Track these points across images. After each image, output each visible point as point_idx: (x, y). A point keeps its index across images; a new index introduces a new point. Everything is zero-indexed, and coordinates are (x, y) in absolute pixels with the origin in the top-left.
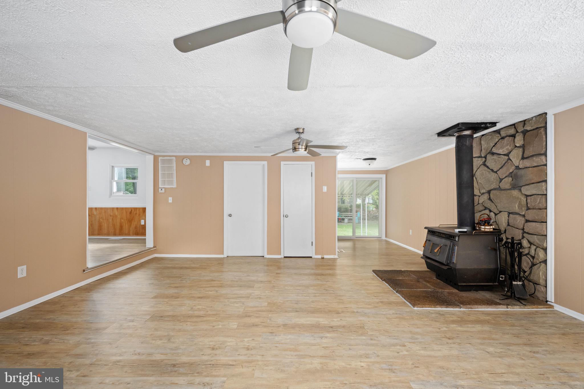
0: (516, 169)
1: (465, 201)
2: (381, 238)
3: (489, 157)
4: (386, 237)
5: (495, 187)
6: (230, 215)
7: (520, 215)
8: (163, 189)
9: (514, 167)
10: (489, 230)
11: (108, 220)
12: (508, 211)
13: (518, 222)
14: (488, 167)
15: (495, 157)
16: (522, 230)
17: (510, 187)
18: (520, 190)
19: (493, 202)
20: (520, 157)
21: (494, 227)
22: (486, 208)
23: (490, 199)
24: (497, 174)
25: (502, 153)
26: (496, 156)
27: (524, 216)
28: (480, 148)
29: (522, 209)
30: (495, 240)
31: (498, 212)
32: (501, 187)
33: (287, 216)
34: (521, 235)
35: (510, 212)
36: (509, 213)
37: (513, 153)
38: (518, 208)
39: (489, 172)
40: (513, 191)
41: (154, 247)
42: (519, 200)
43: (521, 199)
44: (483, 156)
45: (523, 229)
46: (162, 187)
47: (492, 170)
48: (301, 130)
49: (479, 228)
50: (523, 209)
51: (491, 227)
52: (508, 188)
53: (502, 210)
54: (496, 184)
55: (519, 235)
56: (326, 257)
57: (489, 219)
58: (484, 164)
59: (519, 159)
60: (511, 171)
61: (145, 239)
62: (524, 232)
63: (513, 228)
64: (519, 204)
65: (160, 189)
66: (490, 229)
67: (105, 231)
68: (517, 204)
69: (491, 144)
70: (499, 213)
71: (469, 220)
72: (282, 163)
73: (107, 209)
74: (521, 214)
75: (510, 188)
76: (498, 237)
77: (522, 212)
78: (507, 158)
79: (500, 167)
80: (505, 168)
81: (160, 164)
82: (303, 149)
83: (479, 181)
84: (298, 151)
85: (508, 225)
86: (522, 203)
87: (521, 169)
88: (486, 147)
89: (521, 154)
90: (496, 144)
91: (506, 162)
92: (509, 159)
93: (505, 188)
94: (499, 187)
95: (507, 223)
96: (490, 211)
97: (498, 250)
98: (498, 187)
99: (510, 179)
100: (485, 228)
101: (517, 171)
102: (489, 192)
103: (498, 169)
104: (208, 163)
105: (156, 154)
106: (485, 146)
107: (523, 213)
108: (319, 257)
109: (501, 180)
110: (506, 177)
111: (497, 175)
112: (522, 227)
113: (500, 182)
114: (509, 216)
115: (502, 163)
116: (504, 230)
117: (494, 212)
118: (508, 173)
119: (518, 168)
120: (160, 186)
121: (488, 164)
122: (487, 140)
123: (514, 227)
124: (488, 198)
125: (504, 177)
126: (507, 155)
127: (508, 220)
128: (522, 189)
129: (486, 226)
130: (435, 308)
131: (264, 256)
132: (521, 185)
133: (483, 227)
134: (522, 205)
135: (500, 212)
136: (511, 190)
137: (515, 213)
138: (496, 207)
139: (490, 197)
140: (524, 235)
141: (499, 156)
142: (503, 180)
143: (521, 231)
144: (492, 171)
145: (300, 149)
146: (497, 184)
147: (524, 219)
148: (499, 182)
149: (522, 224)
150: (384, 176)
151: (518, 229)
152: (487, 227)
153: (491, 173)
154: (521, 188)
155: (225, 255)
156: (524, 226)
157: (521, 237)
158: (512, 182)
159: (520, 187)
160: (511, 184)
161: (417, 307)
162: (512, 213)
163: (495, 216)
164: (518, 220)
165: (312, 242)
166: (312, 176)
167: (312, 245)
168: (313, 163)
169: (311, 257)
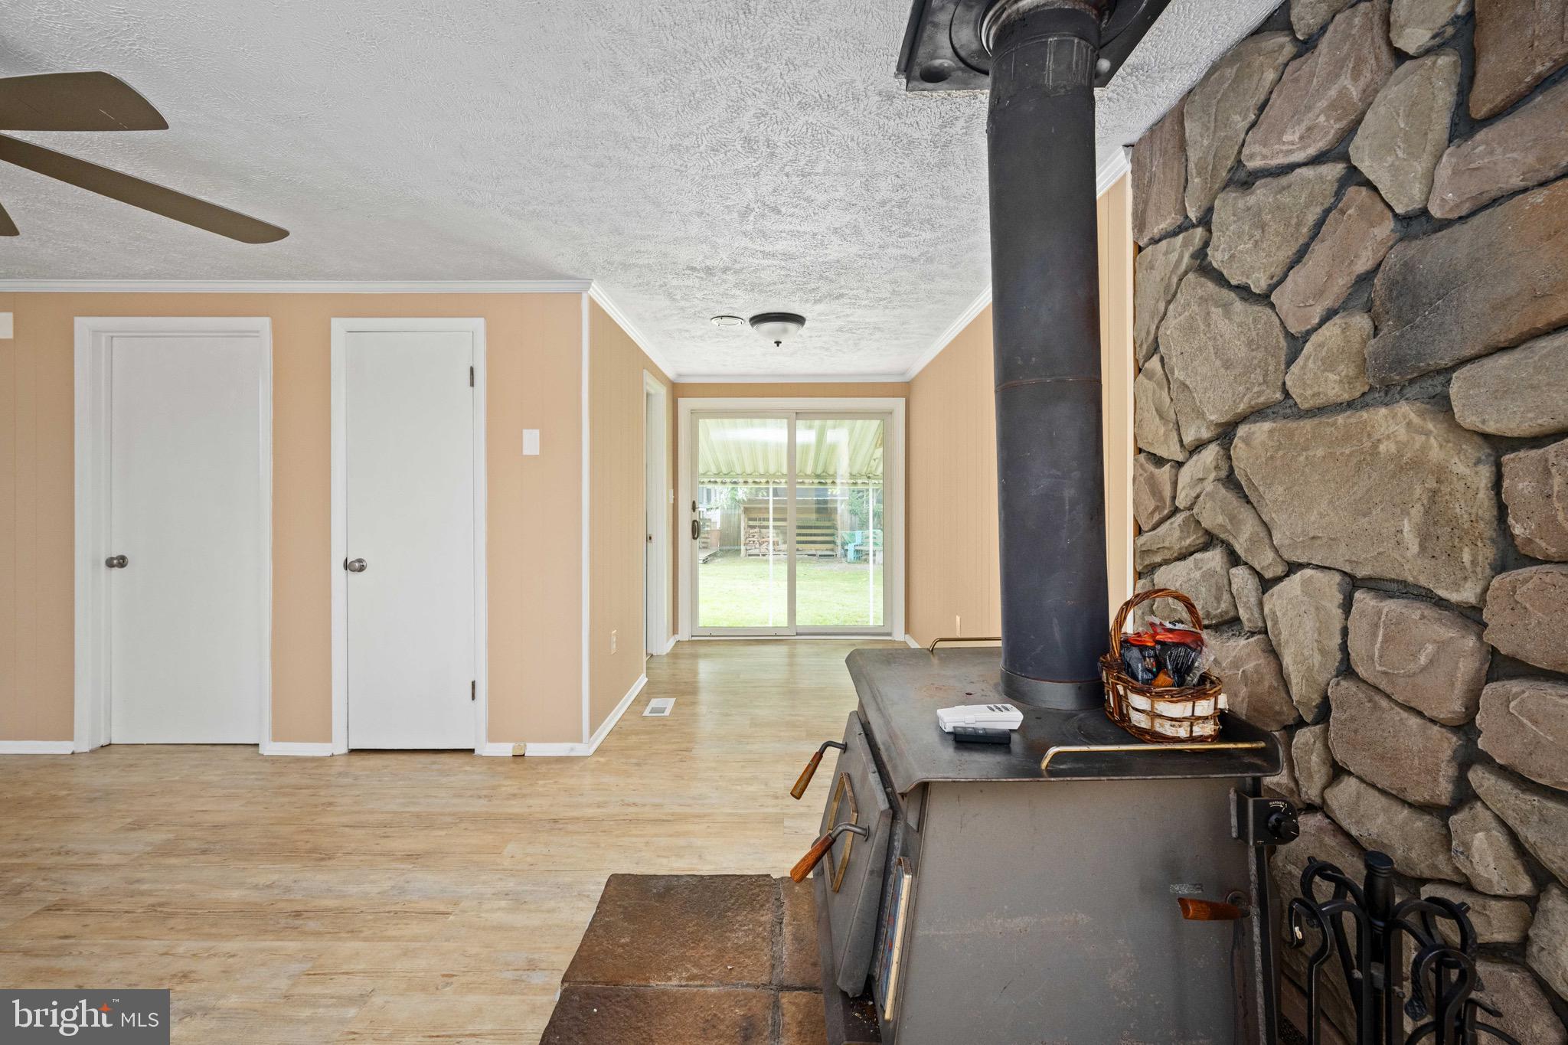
0: (1401, 240)
1: (1034, 492)
2: (889, 634)
3: (1229, 209)
4: (907, 630)
5: (1262, 399)
6: (119, 563)
7: (1441, 603)
9: (1386, 228)
10: (1183, 732)
12: (1347, 569)
13: (1423, 660)
14: (1220, 279)
15: (1261, 194)
16: (1456, 729)
17: (1360, 388)
18: (1442, 405)
19: (1249, 502)
20: (1441, 123)
21: (1223, 702)
22: (1210, 541)
23: (1231, 481)
24: (1268, 311)
25: (1299, 156)
26: (1265, 186)
27: (1471, 616)
28: (1179, 174)
29: (1452, 554)
30: (1234, 821)
31: (1279, 570)
32: (1294, 392)
33: (355, 566)
34: (1447, 771)
35: (1362, 572)
36: (1353, 583)
37: (1382, 110)
38: (1423, 548)
39: (1226, 307)
40: (1383, 411)
42: (1431, 484)
43: (1441, 474)
44: (1193, 215)
45: (1465, 727)
47: (1244, 291)
49: (1120, 699)
50: (1466, 557)
51: (1204, 707)
52: (1346, 397)
53: (1303, 560)
54: (1266, 375)
55: (1433, 772)
56: (533, 750)
57: (1188, 640)
58: (1202, 266)
59: (1429, 148)
60: (1362, 265)
62: (1470, 757)
63: (1384, 703)
64: (1427, 512)
66: (1194, 719)
68: (1417, 512)
69: (1237, 118)
70: (1287, 575)
71: (1057, 634)
72: (338, 325)
74: (1442, 593)
75: (1358, 394)
76: (1251, 801)
77: (1456, 586)
78: (1333, 171)
79: (1288, 252)
80: (1320, 252)
83: (1176, 372)
85: (1346, 670)
86: (1459, 509)
87: (1445, 224)
88: (1209, 147)
89: (1444, 97)
90: (1262, 108)
91: (1327, 212)
92: (1353, 176)
93: (1319, 401)
94: (1287, 394)
95: (1338, 656)
96: (1234, 559)
97: (1254, 911)
98: (1279, 396)
99: (1361, 322)
100: (1154, 715)
101: (1413, 248)
102: (1225, 434)
103: (1278, 272)
106: (1206, 142)
107: (1467, 594)
108: (506, 749)
109: (1296, 343)
110: (1328, 316)
111: (1274, 317)
112: (1454, 707)
113: (1291, 361)
114: (1347, 606)
115: (1298, 225)
116: (1316, 699)
117: (1252, 568)
118: (1342, 283)
119: (1416, 227)
121: (1217, 258)
122: (1214, 102)
123: (1388, 697)
124: (1223, 474)
125: (1316, 320)
126: (1337, 152)
127: (1345, 632)
128: (1454, 390)
129: (1160, 696)
131: (256, 746)
132: (1446, 361)
133: (1138, 701)
134: (1454, 523)
135: (1293, 568)
136: (1366, 406)
137: (1394, 586)
138: (1263, 534)
139: (1231, 469)
140: (1471, 775)
141: (1284, 181)
142: (1308, 345)
143: (1448, 744)
144: (1243, 299)
146: (1271, 377)
147: (1470, 642)
148: (1283, 358)
149: (1459, 688)
150: (899, 404)
151: (1420, 714)
152: (1165, 708)
153: (1238, 306)
154: (1449, 381)
155: (81, 745)
156: (1472, 707)
157: (1450, 787)
158: (1373, 341)
159: (1441, 379)
160: (1362, 368)
162: (1378, 586)
163: (1264, 593)
164: (1421, 647)
165: (473, 684)
166: (472, 384)
167: (473, 698)
168: (478, 324)
169: (472, 751)
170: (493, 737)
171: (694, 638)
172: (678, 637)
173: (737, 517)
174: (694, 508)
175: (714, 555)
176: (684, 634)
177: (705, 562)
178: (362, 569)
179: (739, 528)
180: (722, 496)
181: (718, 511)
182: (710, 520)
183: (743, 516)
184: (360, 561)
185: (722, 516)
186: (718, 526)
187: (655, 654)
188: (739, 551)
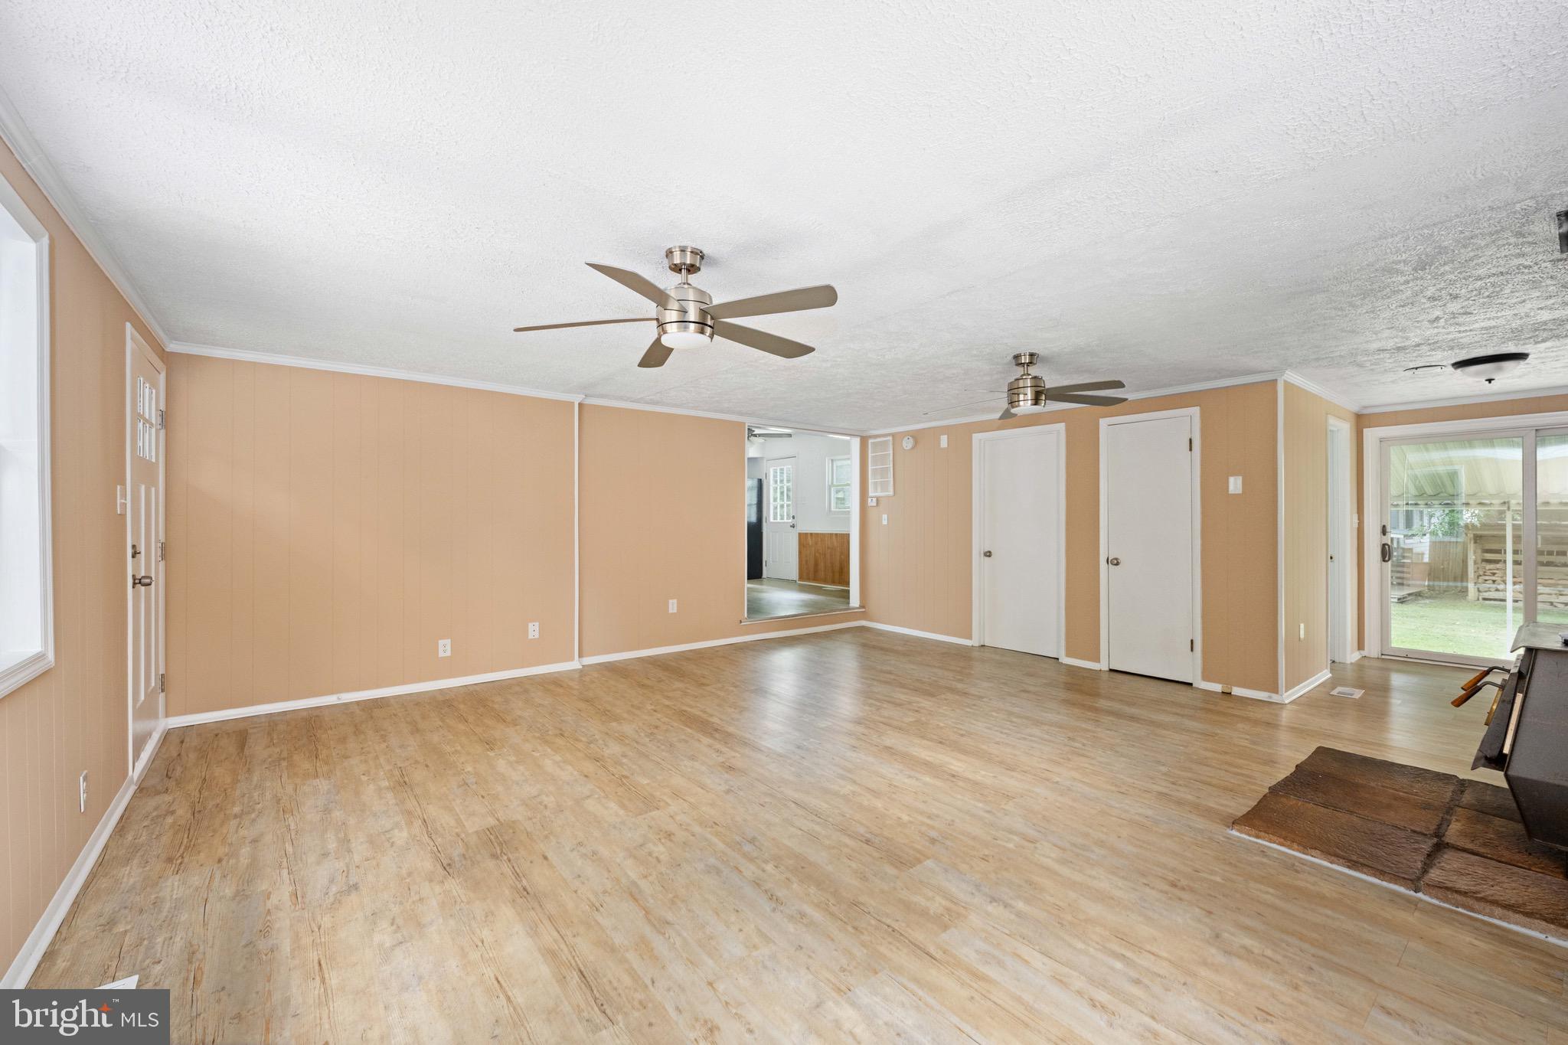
6: (988, 554)
8: (874, 500)
11: (825, 555)
33: (1116, 563)
41: (862, 606)
46: (873, 495)
48: (1025, 359)
56: (1237, 691)
61: (848, 591)
65: (870, 500)
67: (822, 574)
72: (1104, 422)
73: (823, 535)
81: (870, 451)
82: (1030, 402)
84: (1017, 407)
104: (944, 441)
105: (864, 434)
108: (1217, 688)
120: (871, 494)
130: (1304, 853)
131: (1058, 659)
145: (1021, 403)
155: (974, 642)
161: (1239, 831)
165: (1192, 641)
166: (1191, 450)
167: (1192, 650)
168: (1196, 411)
169: (1191, 684)
170: (1206, 677)
171: (1383, 657)
172: (1365, 653)
173: (1460, 548)
174: (1384, 532)
175: (1418, 595)
176: (1372, 649)
177: (1402, 601)
178: (1117, 564)
179: (1465, 562)
180: (1433, 520)
181: (1427, 539)
182: (1410, 550)
183: (1471, 547)
184: (1116, 559)
185: (1433, 544)
186: (1426, 559)
187: (1337, 660)
188: (1464, 591)
